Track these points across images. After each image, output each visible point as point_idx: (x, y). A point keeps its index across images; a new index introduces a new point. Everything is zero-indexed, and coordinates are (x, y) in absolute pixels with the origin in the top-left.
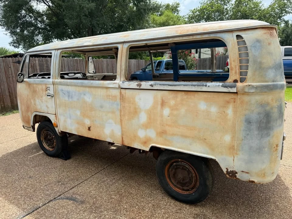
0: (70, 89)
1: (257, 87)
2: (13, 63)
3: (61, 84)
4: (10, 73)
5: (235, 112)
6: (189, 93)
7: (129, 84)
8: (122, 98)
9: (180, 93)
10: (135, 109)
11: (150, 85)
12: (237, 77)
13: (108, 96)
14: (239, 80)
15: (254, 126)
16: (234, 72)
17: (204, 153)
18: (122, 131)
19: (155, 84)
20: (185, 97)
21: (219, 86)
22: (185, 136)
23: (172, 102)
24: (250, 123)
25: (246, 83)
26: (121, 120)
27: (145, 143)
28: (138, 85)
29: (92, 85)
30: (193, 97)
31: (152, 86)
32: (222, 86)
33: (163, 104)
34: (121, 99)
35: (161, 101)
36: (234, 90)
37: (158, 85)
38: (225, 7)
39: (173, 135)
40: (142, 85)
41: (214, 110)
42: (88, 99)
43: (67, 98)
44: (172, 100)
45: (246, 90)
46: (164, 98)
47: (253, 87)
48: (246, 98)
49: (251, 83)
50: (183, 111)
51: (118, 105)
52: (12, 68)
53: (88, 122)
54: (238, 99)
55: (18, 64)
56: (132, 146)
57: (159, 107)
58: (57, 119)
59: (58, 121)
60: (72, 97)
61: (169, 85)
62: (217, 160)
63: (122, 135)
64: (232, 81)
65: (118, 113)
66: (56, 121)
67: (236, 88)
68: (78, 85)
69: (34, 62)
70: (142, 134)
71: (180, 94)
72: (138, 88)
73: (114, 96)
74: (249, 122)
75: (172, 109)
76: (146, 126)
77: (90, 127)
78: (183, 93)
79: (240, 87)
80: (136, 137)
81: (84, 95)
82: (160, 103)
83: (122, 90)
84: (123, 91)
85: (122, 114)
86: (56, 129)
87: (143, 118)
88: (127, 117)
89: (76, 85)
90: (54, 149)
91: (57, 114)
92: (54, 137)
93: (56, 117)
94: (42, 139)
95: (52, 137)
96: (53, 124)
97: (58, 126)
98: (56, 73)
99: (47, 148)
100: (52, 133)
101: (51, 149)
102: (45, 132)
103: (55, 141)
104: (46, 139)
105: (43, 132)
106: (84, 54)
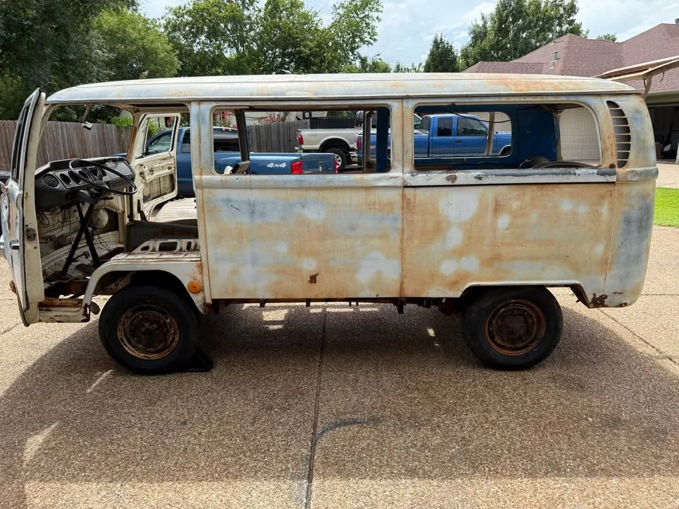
0: (255, 195)
1: (641, 174)
3: (225, 186)
5: (611, 210)
6: (545, 186)
7: (428, 178)
8: (407, 206)
9: (531, 188)
10: (438, 223)
11: (476, 178)
12: (615, 161)
13: (371, 206)
14: (616, 164)
15: (634, 228)
16: (610, 153)
17: (563, 279)
18: (402, 270)
19: (486, 175)
20: (539, 194)
21: (593, 173)
22: (533, 258)
23: (515, 205)
24: (630, 222)
25: (627, 167)
26: (402, 250)
27: (454, 284)
28: (448, 179)
29: (331, 184)
30: (551, 193)
31: (479, 178)
32: (598, 174)
33: (498, 208)
34: (403, 208)
35: (494, 204)
36: (613, 179)
37: (491, 176)
38: (246, 13)
39: (514, 259)
40: (458, 179)
41: (583, 210)
42: (314, 214)
43: (245, 219)
44: (514, 200)
45: (629, 178)
46: (499, 199)
47: (636, 173)
48: (626, 189)
49: (634, 167)
50: (534, 216)
51: (396, 220)
53: (310, 265)
54: (616, 192)
56: (424, 295)
57: (490, 214)
58: (201, 273)
59: (206, 278)
60: (263, 215)
61: (513, 175)
62: (582, 285)
63: (403, 277)
64: (608, 166)
65: (395, 237)
66: (199, 277)
67: (616, 176)
68: (287, 186)
70: (448, 268)
71: (529, 190)
72: (450, 183)
73: (386, 204)
74: (628, 221)
75: (514, 215)
76: (459, 253)
77: (316, 275)
78: (535, 187)
79: (622, 174)
80: (434, 276)
81: (303, 206)
82: (491, 207)
83: (406, 189)
84: (409, 192)
85: (405, 236)
86: (197, 299)
87: (455, 237)
88: (416, 242)
89: (277, 187)
90: (167, 352)
91: (204, 260)
92: (168, 321)
93: (201, 266)
94: (120, 335)
95: (165, 322)
96: (188, 286)
97: (203, 291)
98: (203, 161)
99: (141, 355)
100: (164, 313)
101: (155, 356)
102: (134, 314)
103: (173, 332)
104: (133, 333)
105: (127, 317)
106: (135, 112)
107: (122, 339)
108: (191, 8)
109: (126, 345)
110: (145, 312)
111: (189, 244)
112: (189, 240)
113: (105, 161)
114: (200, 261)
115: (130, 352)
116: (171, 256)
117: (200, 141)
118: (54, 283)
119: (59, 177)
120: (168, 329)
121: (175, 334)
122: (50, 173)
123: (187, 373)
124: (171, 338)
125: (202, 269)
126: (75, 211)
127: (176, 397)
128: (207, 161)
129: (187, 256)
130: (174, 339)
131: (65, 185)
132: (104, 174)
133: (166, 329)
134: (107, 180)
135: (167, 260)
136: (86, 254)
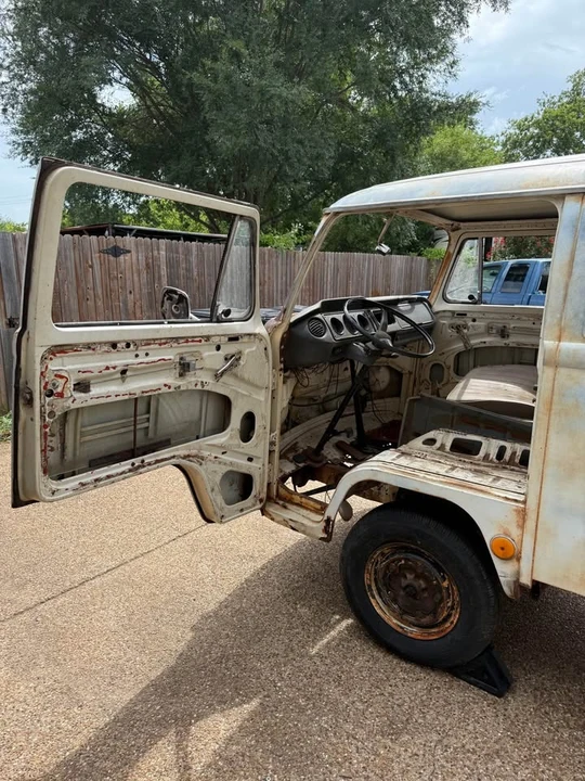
2: (100, 252)
4: (90, 285)
52: (97, 267)
55: (112, 258)
58: (522, 526)
66: (515, 532)
69: (156, 253)
86: (504, 570)
90: (434, 632)
91: (532, 503)
92: (445, 584)
93: (522, 515)
94: (368, 579)
95: (439, 584)
96: (492, 540)
97: (519, 559)
98: (569, 312)
99: (393, 622)
100: (440, 570)
101: (413, 632)
102: (393, 554)
103: (449, 604)
104: (388, 582)
105: (383, 554)
106: (453, 230)
107: (370, 586)
108: (540, 117)
109: (374, 597)
110: (411, 556)
111: (502, 450)
112: (502, 443)
113: (398, 301)
114: (525, 502)
115: (379, 611)
116: (470, 477)
117: (570, 274)
118: (301, 465)
119: (329, 324)
120: (442, 598)
121: (452, 608)
122: (319, 316)
123: (462, 682)
124: (445, 613)
125: (524, 520)
126: (346, 369)
127: (435, 737)
128: (576, 315)
129: (499, 484)
130: (449, 616)
131: (335, 334)
132: (391, 321)
133: (438, 596)
134: (395, 329)
135: (463, 484)
136: (348, 433)
